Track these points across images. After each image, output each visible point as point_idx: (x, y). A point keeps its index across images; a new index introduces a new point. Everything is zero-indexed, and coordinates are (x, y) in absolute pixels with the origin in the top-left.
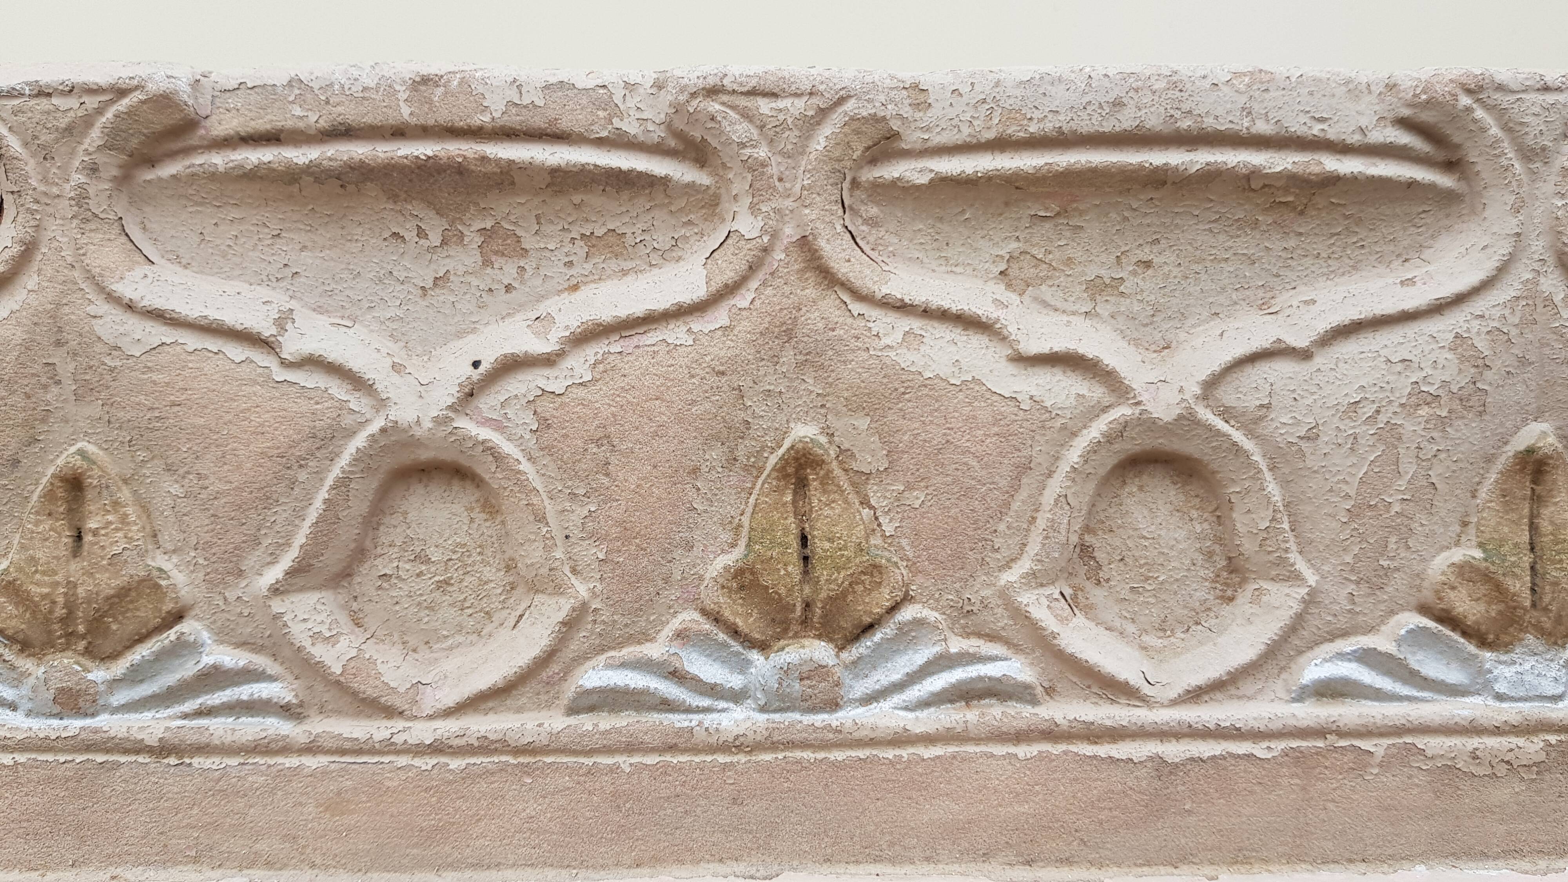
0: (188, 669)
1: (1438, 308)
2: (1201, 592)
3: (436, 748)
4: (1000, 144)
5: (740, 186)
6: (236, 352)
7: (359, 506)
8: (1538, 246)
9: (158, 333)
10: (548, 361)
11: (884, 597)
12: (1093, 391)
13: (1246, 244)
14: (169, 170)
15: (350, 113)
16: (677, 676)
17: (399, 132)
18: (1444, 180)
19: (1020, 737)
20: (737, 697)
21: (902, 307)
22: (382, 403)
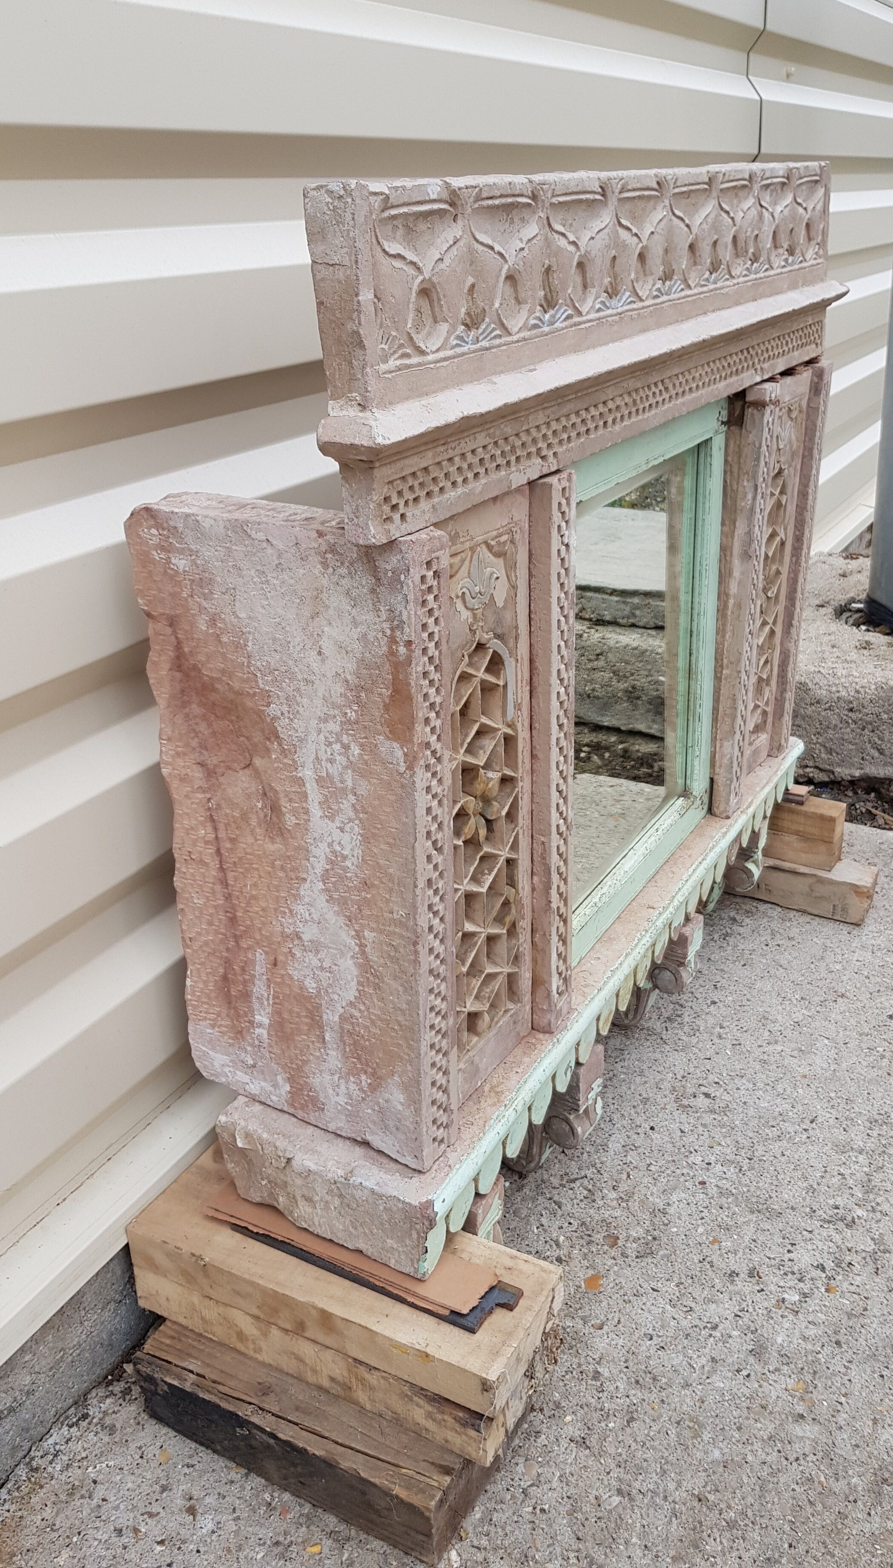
1: (606, 226)
3: (519, 341)
4: (566, 194)
6: (491, 252)
7: (503, 288)
8: (614, 213)
9: (482, 248)
10: (524, 249)
11: (558, 299)
12: (576, 249)
14: (479, 205)
15: (502, 191)
16: (540, 320)
18: (603, 198)
19: (573, 326)
20: (545, 324)
21: (557, 232)
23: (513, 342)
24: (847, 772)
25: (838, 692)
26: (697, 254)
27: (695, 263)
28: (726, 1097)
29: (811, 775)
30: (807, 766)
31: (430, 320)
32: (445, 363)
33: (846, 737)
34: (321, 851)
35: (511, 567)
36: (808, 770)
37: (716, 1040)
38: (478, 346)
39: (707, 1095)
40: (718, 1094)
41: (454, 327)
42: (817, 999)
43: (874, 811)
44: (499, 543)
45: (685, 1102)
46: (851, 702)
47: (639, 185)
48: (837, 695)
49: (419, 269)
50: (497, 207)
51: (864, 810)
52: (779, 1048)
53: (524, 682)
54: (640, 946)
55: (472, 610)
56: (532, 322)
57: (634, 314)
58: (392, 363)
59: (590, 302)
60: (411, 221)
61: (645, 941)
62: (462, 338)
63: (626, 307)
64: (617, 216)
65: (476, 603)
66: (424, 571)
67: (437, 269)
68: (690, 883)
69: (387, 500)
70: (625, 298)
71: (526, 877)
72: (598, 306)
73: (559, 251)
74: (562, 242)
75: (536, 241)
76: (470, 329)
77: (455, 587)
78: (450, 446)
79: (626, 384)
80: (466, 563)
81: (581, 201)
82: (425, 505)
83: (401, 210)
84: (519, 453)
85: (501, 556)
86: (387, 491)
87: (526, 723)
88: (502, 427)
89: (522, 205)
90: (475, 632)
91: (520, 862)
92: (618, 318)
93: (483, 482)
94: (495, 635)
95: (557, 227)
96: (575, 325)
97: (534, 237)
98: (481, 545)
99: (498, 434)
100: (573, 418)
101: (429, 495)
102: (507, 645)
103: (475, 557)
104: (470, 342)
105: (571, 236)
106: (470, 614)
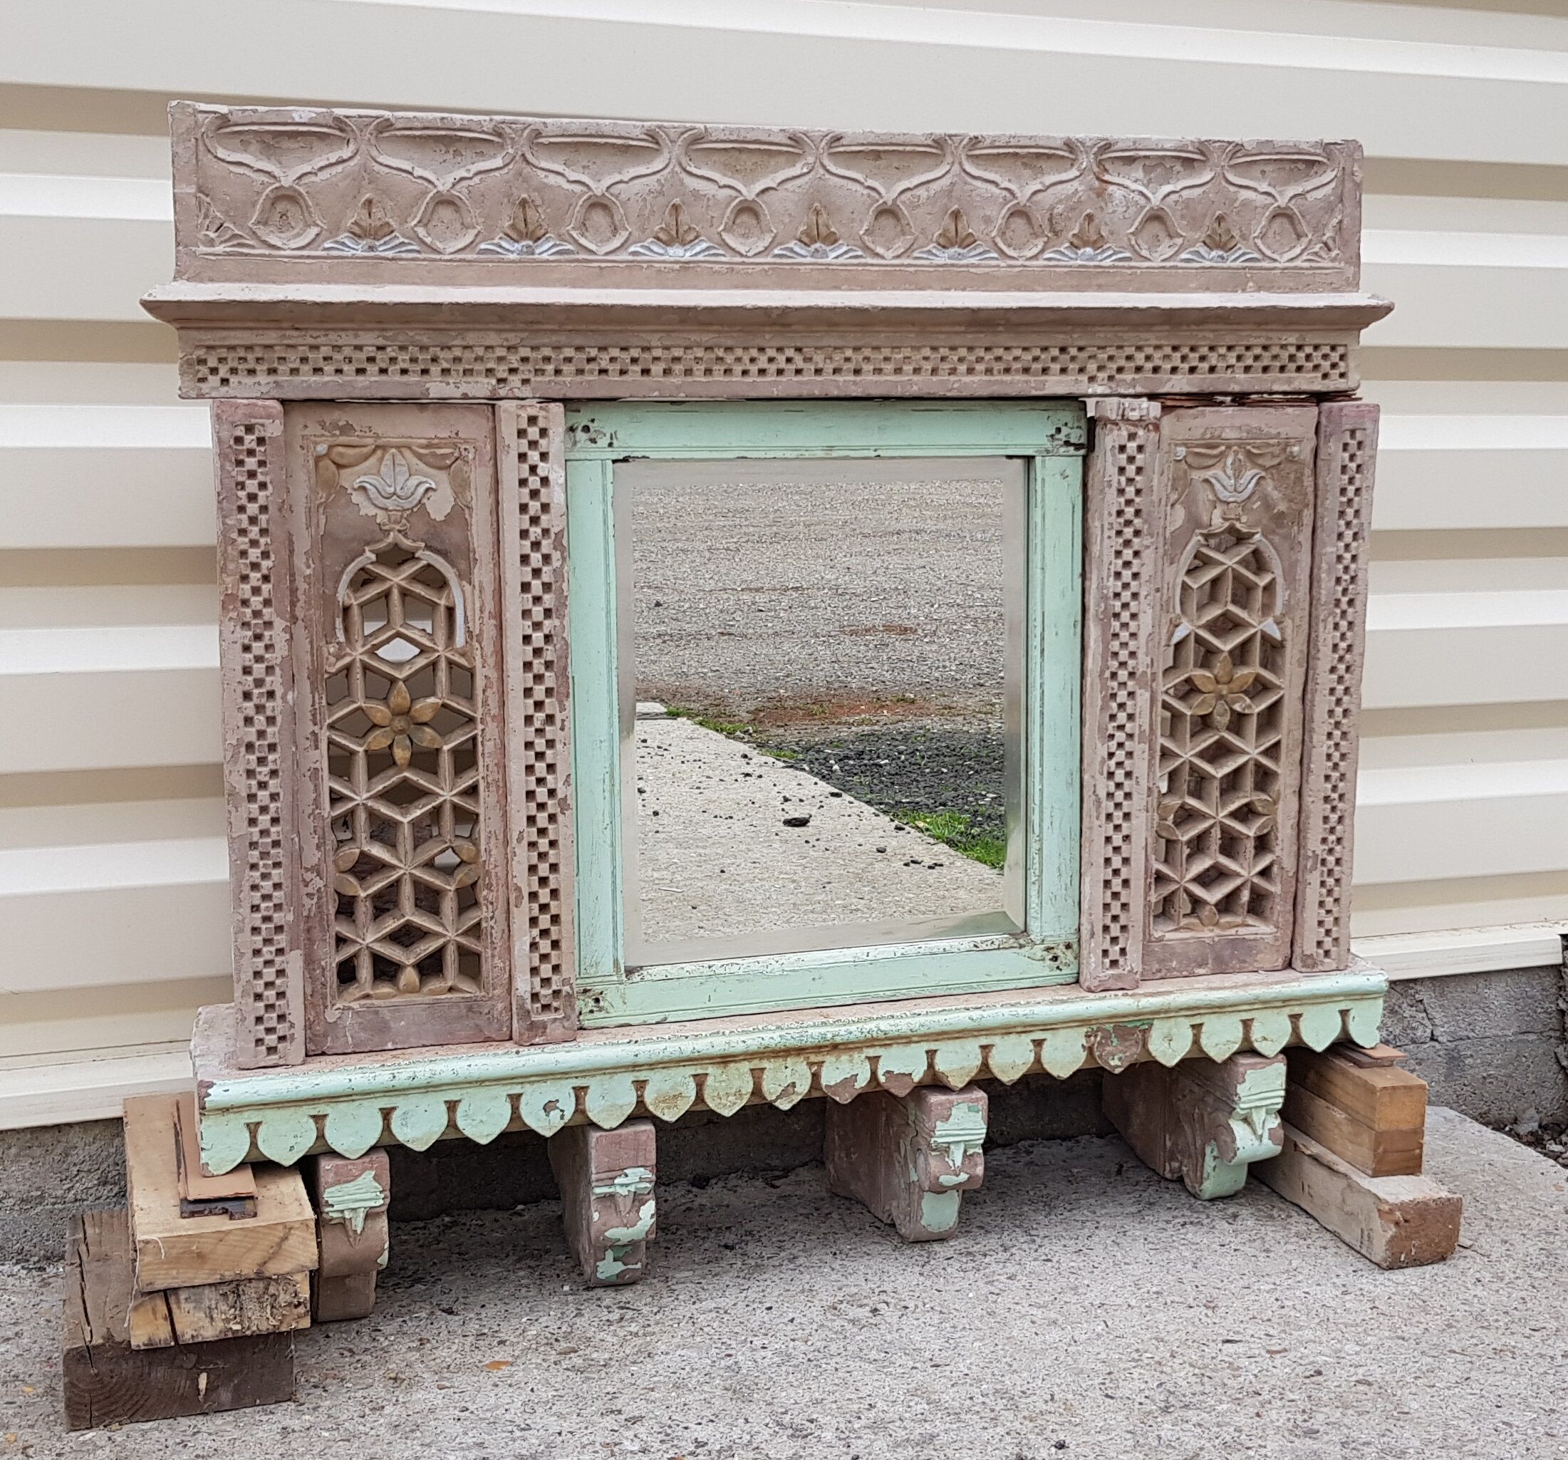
0: (397, 242)
1: (654, 173)
2: (609, 235)
3: (450, 260)
4: (562, 136)
5: (509, 142)
6: (404, 175)
7: (430, 210)
8: (674, 161)
9: (387, 170)
10: (470, 178)
11: (543, 231)
12: (585, 189)
13: (615, 159)
14: (386, 134)
15: (427, 125)
16: (500, 246)
17: (438, 129)
18: (655, 146)
19: (572, 261)
20: (512, 252)
21: (544, 169)
22: (435, 187)
23: (441, 260)
26: (904, 222)
28: (893, 1319)
31: (301, 225)
32: (308, 261)
35: (460, 486)
38: (372, 254)
39: (875, 1311)
40: (887, 1314)
41: (333, 231)
44: (434, 455)
45: (843, 1305)
47: (732, 138)
49: (275, 177)
50: (420, 137)
53: (486, 614)
55: (385, 509)
56: (483, 246)
57: (717, 267)
58: (220, 249)
59: (616, 243)
60: (268, 138)
61: (767, 1036)
62: (343, 244)
63: (700, 257)
64: (680, 164)
65: (389, 504)
66: (240, 432)
67: (305, 180)
68: (922, 1019)
69: (202, 362)
70: (698, 249)
71: (493, 840)
72: (632, 249)
73: (545, 187)
74: (553, 180)
75: (497, 173)
76: (359, 237)
77: (349, 479)
78: (311, 333)
79: (694, 337)
80: (373, 460)
81: (595, 144)
82: (263, 378)
83: (246, 128)
84: (445, 365)
85: (440, 468)
86: (201, 353)
87: (491, 661)
88: (411, 334)
89: (471, 139)
90: (388, 531)
91: (482, 818)
92: (677, 266)
93: (373, 379)
94: (428, 547)
95: (544, 164)
96: (578, 261)
97: (491, 170)
98: (398, 447)
99: (402, 340)
100: (569, 352)
101: (272, 371)
102: (452, 564)
103: (388, 456)
104: (358, 249)
105: (574, 176)
106: (380, 512)
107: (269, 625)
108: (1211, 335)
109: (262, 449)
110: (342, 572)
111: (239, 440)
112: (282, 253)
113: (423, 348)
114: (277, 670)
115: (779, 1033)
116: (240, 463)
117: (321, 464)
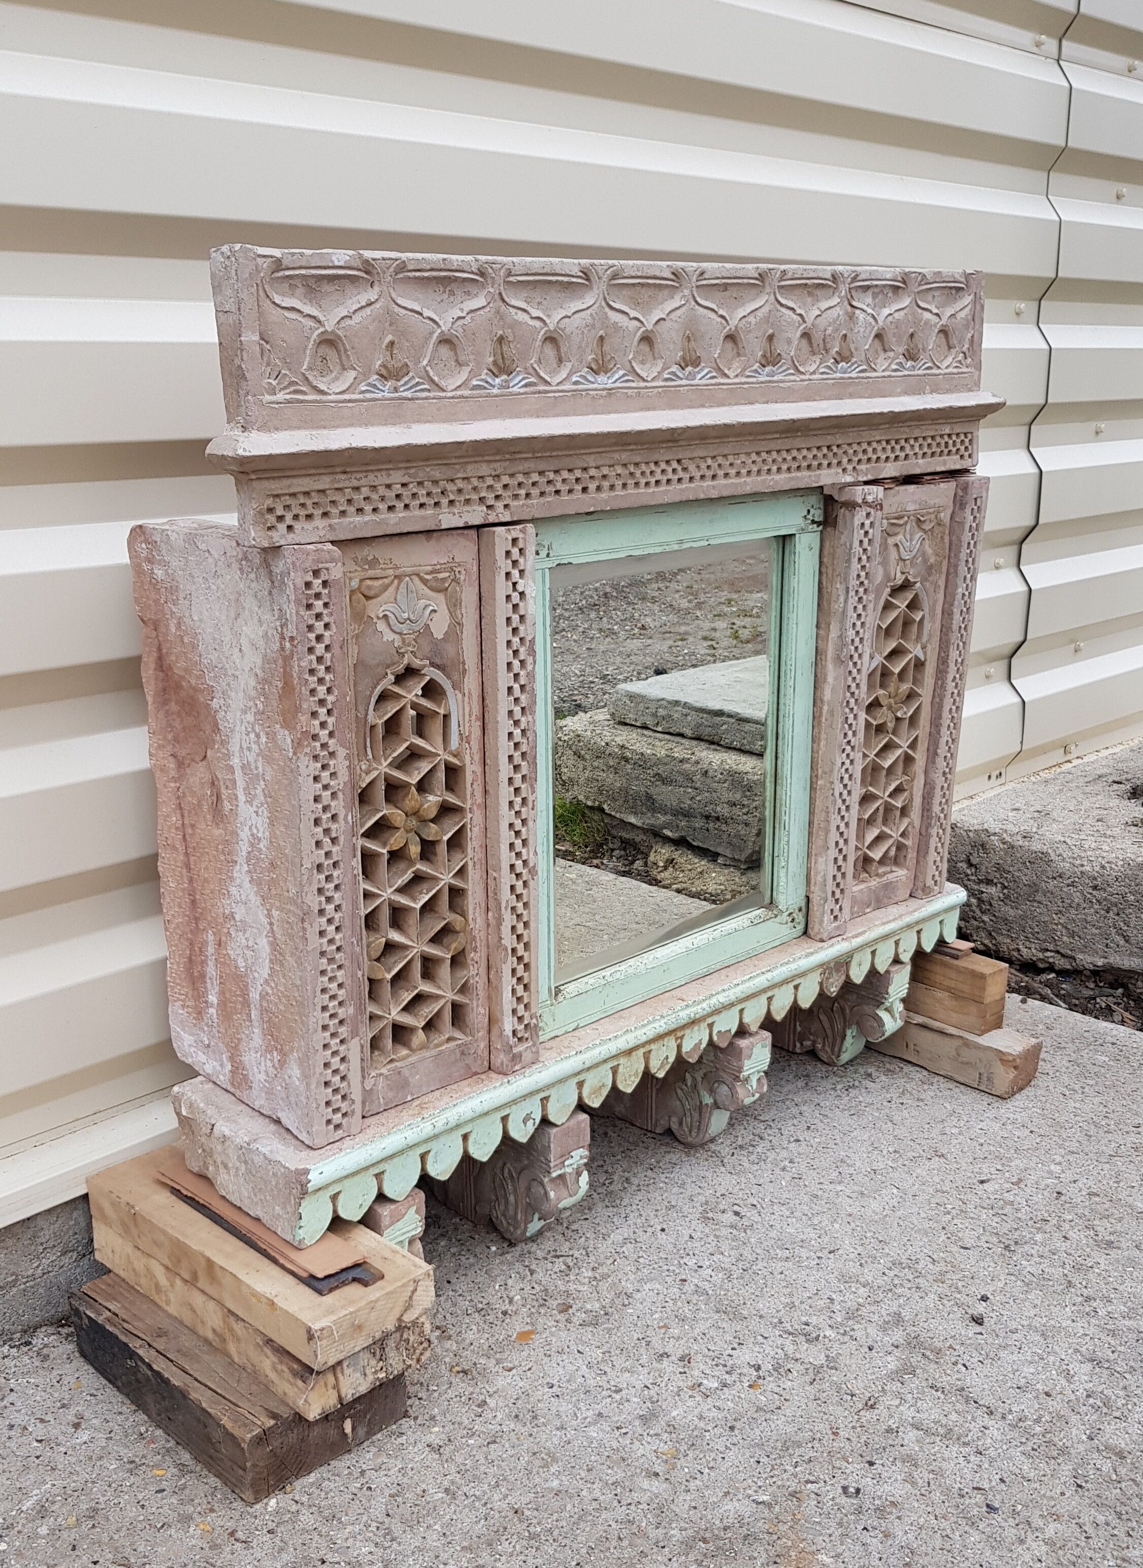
0: (414, 382)
1: (588, 308)
2: (559, 366)
3: (453, 398)
4: (527, 274)
5: (490, 281)
6: (417, 316)
7: (436, 349)
8: (601, 296)
9: (404, 312)
10: (464, 318)
11: (514, 366)
12: (542, 325)
13: (562, 295)
14: (401, 276)
15: (433, 266)
16: (487, 382)
17: (441, 270)
19: (534, 393)
20: (494, 387)
21: (514, 307)
22: (439, 326)
23: (446, 398)
24: (1089, 959)
25: (1082, 866)
26: (740, 346)
27: (739, 355)
28: (757, 1218)
29: (1051, 960)
30: (1047, 950)
31: (338, 367)
32: (350, 405)
33: (1089, 919)
34: (245, 834)
35: (454, 604)
36: (1048, 954)
37: (777, 1171)
38: (397, 395)
39: (737, 1214)
40: (748, 1214)
41: (365, 375)
42: (910, 1154)
43: (1114, 1007)
44: (436, 579)
45: (710, 1215)
46: (1095, 879)
47: (639, 274)
48: (1081, 869)
49: (320, 322)
50: (428, 278)
51: (1103, 1005)
52: (839, 1188)
53: (473, 717)
54: (649, 1027)
55: (400, 634)
56: (475, 382)
57: (630, 391)
58: (281, 396)
59: (563, 374)
60: (312, 282)
61: (656, 1025)
62: (374, 386)
63: (618, 385)
64: (605, 299)
65: (404, 628)
66: (309, 577)
67: (343, 324)
68: (740, 988)
69: (270, 510)
70: (617, 376)
71: (478, 910)
72: (574, 379)
73: (516, 324)
74: (521, 316)
75: (482, 312)
76: (386, 379)
77: (375, 609)
78: (355, 475)
79: (616, 456)
80: (391, 589)
81: (549, 282)
82: (319, 522)
83: (297, 272)
84: (452, 497)
85: (439, 591)
86: (269, 502)
87: (477, 757)
88: (428, 469)
89: (465, 280)
90: (403, 655)
91: (470, 893)
92: (604, 393)
93: (401, 515)
94: (432, 664)
95: (514, 302)
96: (539, 392)
97: (479, 309)
98: (409, 576)
99: (421, 475)
100: (535, 477)
101: (325, 514)
102: (448, 677)
103: (403, 585)
104: (386, 390)
105: (535, 313)
106: (397, 637)
107: (332, 754)
108: (907, 430)
109: (326, 591)
110: (370, 696)
111: (308, 585)
112: (329, 397)
113: (436, 482)
114: (340, 795)
115: (663, 1021)
116: (309, 607)
117: (354, 597)
